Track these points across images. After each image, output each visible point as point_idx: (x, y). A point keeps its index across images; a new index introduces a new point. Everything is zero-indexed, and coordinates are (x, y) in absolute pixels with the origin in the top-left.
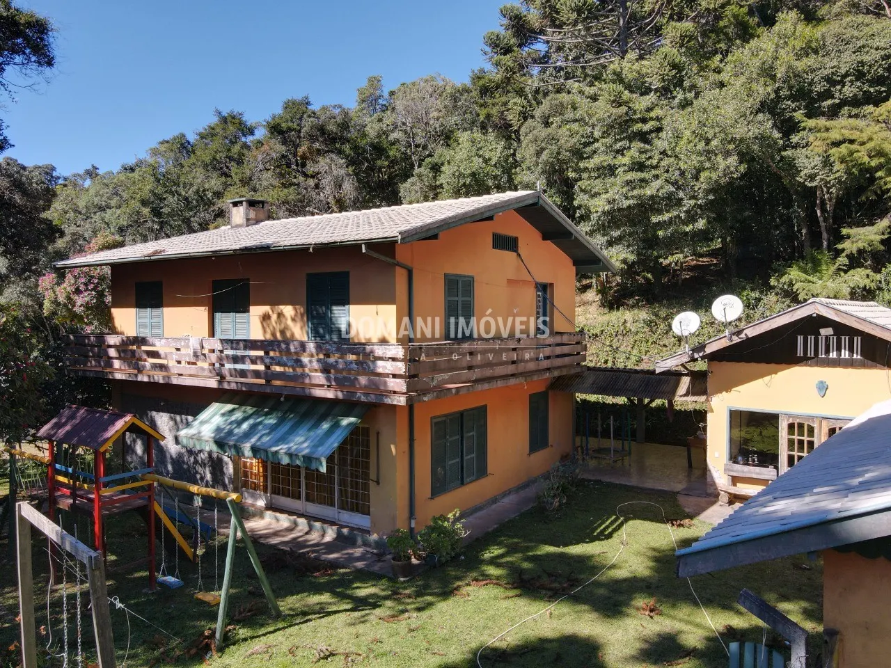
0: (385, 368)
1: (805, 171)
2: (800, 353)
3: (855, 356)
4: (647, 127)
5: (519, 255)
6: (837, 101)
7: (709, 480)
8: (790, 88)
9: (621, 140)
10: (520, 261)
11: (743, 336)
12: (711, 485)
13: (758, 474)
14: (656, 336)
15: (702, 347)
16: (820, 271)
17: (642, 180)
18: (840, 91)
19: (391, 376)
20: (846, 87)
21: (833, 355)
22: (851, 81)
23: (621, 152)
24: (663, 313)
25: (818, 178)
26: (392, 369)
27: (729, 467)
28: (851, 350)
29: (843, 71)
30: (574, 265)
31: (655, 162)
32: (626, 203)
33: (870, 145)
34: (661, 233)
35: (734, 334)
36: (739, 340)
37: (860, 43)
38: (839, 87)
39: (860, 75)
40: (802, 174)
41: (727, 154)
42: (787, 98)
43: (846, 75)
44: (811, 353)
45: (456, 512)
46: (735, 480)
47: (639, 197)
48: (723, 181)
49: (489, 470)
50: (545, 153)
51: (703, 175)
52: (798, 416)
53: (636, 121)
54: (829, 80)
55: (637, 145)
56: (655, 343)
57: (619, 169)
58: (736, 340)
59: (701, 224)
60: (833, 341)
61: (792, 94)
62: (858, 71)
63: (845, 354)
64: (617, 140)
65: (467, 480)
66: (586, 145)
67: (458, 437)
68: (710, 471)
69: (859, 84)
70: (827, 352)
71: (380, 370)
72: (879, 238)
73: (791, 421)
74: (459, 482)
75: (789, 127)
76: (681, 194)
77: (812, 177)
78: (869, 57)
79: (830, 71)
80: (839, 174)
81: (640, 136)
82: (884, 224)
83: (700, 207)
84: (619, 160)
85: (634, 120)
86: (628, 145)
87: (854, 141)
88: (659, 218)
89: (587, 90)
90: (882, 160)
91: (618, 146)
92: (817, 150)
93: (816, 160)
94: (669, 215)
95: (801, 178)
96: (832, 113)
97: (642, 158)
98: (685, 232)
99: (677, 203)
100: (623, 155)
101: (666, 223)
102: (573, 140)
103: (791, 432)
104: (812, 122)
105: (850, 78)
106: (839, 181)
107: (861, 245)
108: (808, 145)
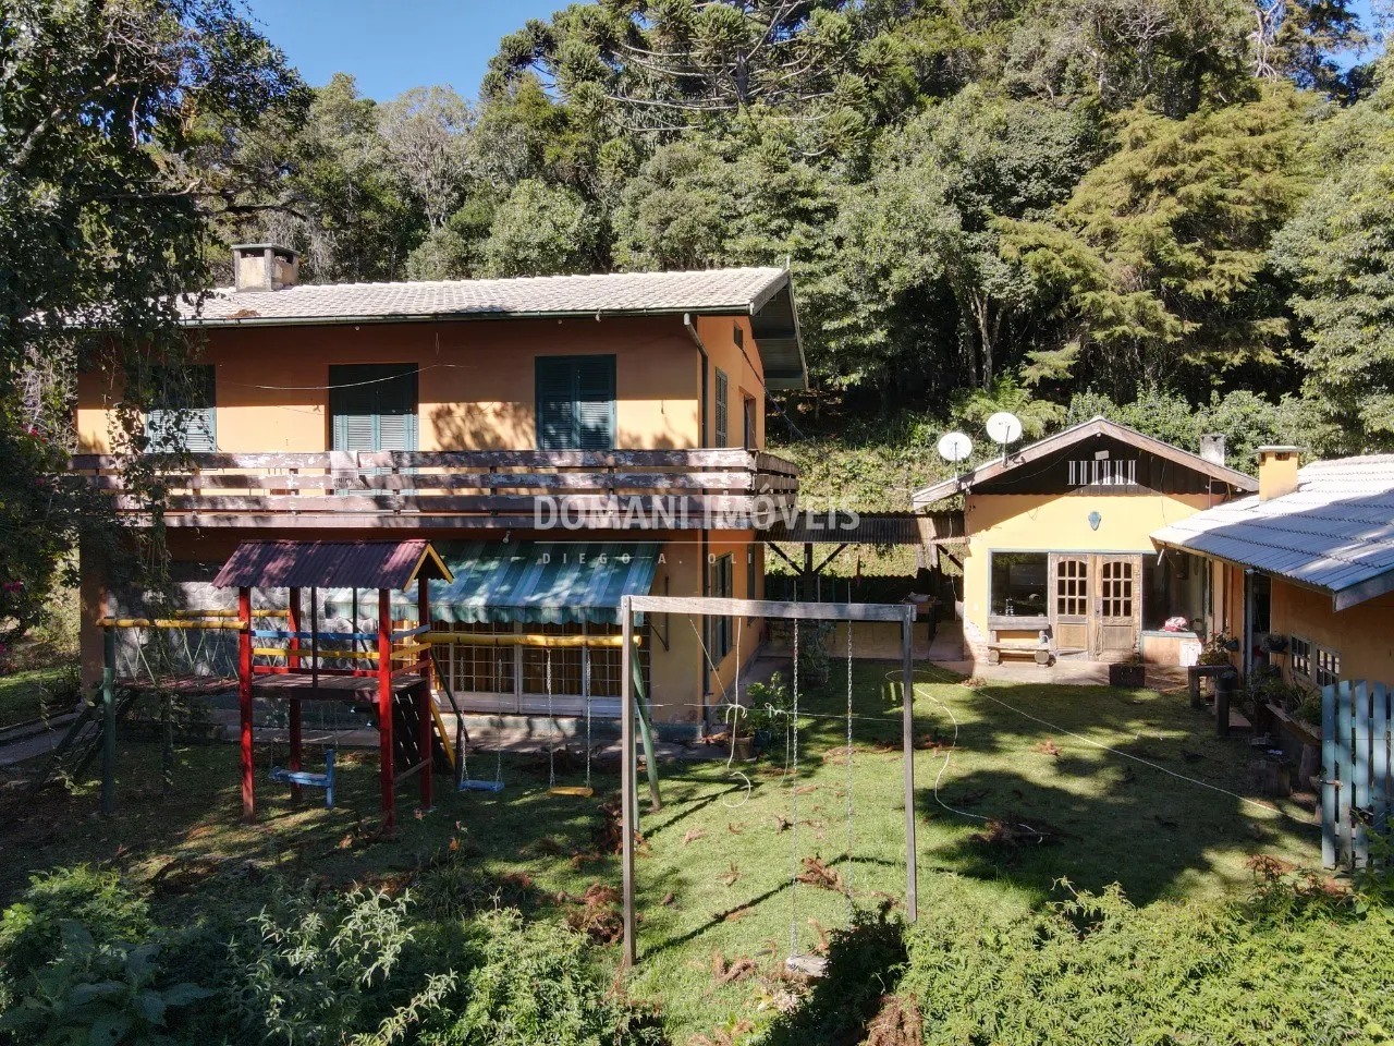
1: (991, 280)
2: (1071, 481)
3: (1129, 483)
4: (813, 205)
5: (744, 354)
6: (1022, 199)
7: (966, 639)
9: (778, 216)
10: (746, 363)
11: (1019, 461)
13: (1029, 624)
15: (971, 475)
17: (811, 274)
18: (1026, 187)
20: (1032, 184)
21: (1107, 481)
22: (1037, 178)
23: (778, 233)
25: (1007, 288)
27: (992, 620)
28: (1125, 476)
29: (1030, 166)
30: (764, 377)
31: (827, 252)
33: (1066, 254)
34: (833, 346)
35: (1010, 458)
36: (1016, 466)
37: (1043, 133)
38: (1024, 183)
39: (1046, 173)
40: (988, 283)
41: (924, 250)
42: (972, 186)
43: (1032, 170)
44: (1083, 481)
48: (918, 282)
50: (673, 224)
51: (895, 275)
52: (1072, 553)
53: (803, 194)
54: (1015, 172)
55: (800, 227)
57: (779, 256)
58: (1012, 465)
59: (879, 336)
60: (1107, 466)
62: (1045, 167)
63: (1119, 480)
64: (771, 219)
66: (728, 218)
69: (1044, 182)
70: (1101, 478)
72: (1066, 364)
73: (1062, 560)
75: (973, 223)
76: (856, 297)
77: (1000, 288)
78: (1054, 153)
79: (1016, 163)
80: (1031, 286)
81: (805, 215)
82: (1073, 347)
83: (875, 313)
84: (776, 244)
85: (796, 193)
86: (787, 224)
87: (1047, 247)
88: (835, 325)
89: (715, 145)
90: (1080, 272)
91: (774, 225)
92: (1009, 255)
93: (1005, 268)
94: (847, 321)
95: (987, 286)
96: (1017, 212)
97: (809, 244)
98: (863, 346)
99: (850, 307)
100: (780, 238)
101: (840, 332)
102: (712, 211)
103: (1061, 572)
104: (1002, 221)
105: (1035, 174)
106: (1030, 294)
107: (1048, 373)
108: (995, 249)
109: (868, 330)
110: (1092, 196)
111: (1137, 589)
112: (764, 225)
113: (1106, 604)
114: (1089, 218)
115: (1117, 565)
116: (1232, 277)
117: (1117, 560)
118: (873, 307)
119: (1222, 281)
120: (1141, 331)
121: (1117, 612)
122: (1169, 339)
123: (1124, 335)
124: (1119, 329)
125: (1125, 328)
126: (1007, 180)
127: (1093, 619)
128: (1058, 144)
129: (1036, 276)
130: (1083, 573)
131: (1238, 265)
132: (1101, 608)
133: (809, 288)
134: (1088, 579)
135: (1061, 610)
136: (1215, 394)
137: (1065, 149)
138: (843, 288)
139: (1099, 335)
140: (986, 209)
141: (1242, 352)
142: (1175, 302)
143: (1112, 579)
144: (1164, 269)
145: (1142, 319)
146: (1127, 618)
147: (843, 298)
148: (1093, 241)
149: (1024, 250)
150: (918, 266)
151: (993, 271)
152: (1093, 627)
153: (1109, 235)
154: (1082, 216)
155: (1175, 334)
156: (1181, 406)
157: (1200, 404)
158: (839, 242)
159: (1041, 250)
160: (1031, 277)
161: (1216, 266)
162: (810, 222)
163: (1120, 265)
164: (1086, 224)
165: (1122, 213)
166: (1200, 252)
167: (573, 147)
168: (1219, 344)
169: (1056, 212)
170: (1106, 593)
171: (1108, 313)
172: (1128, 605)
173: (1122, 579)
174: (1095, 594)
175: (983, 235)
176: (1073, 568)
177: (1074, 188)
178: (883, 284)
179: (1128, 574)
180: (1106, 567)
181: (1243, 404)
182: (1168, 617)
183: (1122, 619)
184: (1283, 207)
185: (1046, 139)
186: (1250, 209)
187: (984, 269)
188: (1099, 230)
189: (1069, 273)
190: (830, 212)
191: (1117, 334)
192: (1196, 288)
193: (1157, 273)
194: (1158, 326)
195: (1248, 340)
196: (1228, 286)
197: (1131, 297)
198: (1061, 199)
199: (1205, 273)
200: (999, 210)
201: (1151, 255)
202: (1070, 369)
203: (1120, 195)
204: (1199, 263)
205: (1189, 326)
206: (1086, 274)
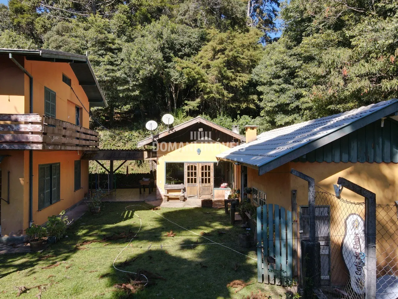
0: (26, 128)
1: (174, 77)
2: (192, 138)
3: (209, 139)
4: (114, 47)
5: (72, 88)
6: (183, 53)
7: (157, 193)
8: (169, 45)
9: (101, 50)
10: (72, 91)
11: (174, 131)
12: (158, 195)
13: (177, 187)
14: (115, 142)
15: (158, 136)
16: (178, 117)
17: (113, 70)
18: (184, 50)
19: (31, 133)
20: (186, 49)
21: (202, 139)
22: (187, 47)
23: (102, 55)
24: (117, 132)
25: (178, 80)
26: (32, 129)
27: (166, 186)
28: (208, 137)
29: (185, 43)
30: (89, 101)
31: (119, 63)
32: (106, 78)
33: (195, 71)
34: (121, 95)
35: (171, 130)
36: (172, 132)
37: (189, 34)
38: (184, 48)
39: (190, 46)
40: (173, 78)
41: (150, 64)
42: (167, 48)
43: (186, 45)
44: (195, 138)
45: (63, 212)
46: (169, 191)
47: (112, 77)
49: (61, 198)
50: (62, 48)
51: (141, 73)
52: (191, 163)
53: (110, 43)
54: (180, 44)
55: (110, 54)
56: (114, 145)
57: (102, 63)
59: (137, 93)
60: (202, 133)
61: (169, 47)
62: (189, 44)
63: (206, 138)
64: (99, 50)
65: (53, 202)
66: (84, 49)
67: (49, 178)
68: (158, 189)
69: (190, 49)
70: (201, 138)
71: (23, 130)
72: (196, 105)
73: (188, 165)
74: (49, 203)
76: (129, 79)
77: (176, 80)
78: (193, 40)
79: (181, 42)
80: (185, 80)
81: (111, 50)
82: (198, 100)
83: (135, 85)
84: (101, 59)
85: (107, 42)
86: (105, 53)
87: (190, 68)
88: (121, 88)
89: (80, 24)
90: (200, 76)
91: (100, 52)
92: (178, 69)
93: (177, 74)
94: (125, 87)
95: (172, 80)
96: (182, 57)
97: (113, 60)
98: (131, 95)
99: (127, 82)
100: (103, 57)
101: (124, 91)
102: (77, 46)
103: (188, 169)
104: (176, 59)
105: (187, 46)
106: (185, 83)
107: (191, 108)
108: (174, 68)
109: (133, 90)
110: (203, 55)
111: (212, 174)
112: (96, 52)
113: (202, 179)
114: (202, 61)
115: (206, 166)
116: (242, 81)
117: (206, 165)
118: (134, 83)
119: (240, 82)
120: (217, 96)
121: (206, 182)
122: (226, 99)
123: (213, 97)
124: (212, 95)
125: (213, 95)
126: (178, 47)
127: (198, 184)
128: (194, 38)
129: (187, 77)
130: (195, 169)
131: (244, 78)
132: (201, 181)
133: (111, 74)
134: (197, 171)
135: (188, 182)
136: (238, 116)
137: (196, 40)
138: (124, 75)
139: (206, 97)
140: (172, 55)
141: (245, 104)
142: (228, 88)
143: (204, 171)
144: (224, 77)
145: (218, 93)
146: (209, 184)
147: (125, 79)
148: (203, 68)
149: (183, 68)
150: (148, 69)
151: (174, 74)
152: (198, 188)
153: (208, 66)
154: (200, 60)
155: (228, 98)
156: (229, 119)
157: (235, 119)
158: (122, 60)
159: (188, 69)
160: (186, 76)
161: (238, 78)
162: (113, 53)
163: (211, 76)
164: (202, 63)
165: (212, 60)
166: (233, 72)
167: (25, 19)
168: (240, 102)
169: (193, 58)
170: (202, 176)
171: (208, 90)
172: (209, 179)
173: (207, 171)
174: (199, 177)
175: (171, 63)
176: (192, 167)
177: (199, 52)
178: (137, 76)
179: (209, 169)
180: (202, 167)
181: (245, 119)
182: (222, 183)
183: (207, 184)
184: (255, 61)
185: (190, 36)
186: (246, 61)
187: (172, 73)
188: (205, 64)
189: (197, 77)
190: (120, 50)
191: (211, 97)
192: (233, 83)
193: (222, 78)
194: (223, 95)
195: (247, 101)
196: (241, 84)
197: (215, 86)
198: (194, 54)
199: (235, 79)
200: (176, 55)
201: (220, 72)
202: (198, 107)
203: (210, 54)
204: (233, 77)
205: (231, 95)
206: (202, 77)
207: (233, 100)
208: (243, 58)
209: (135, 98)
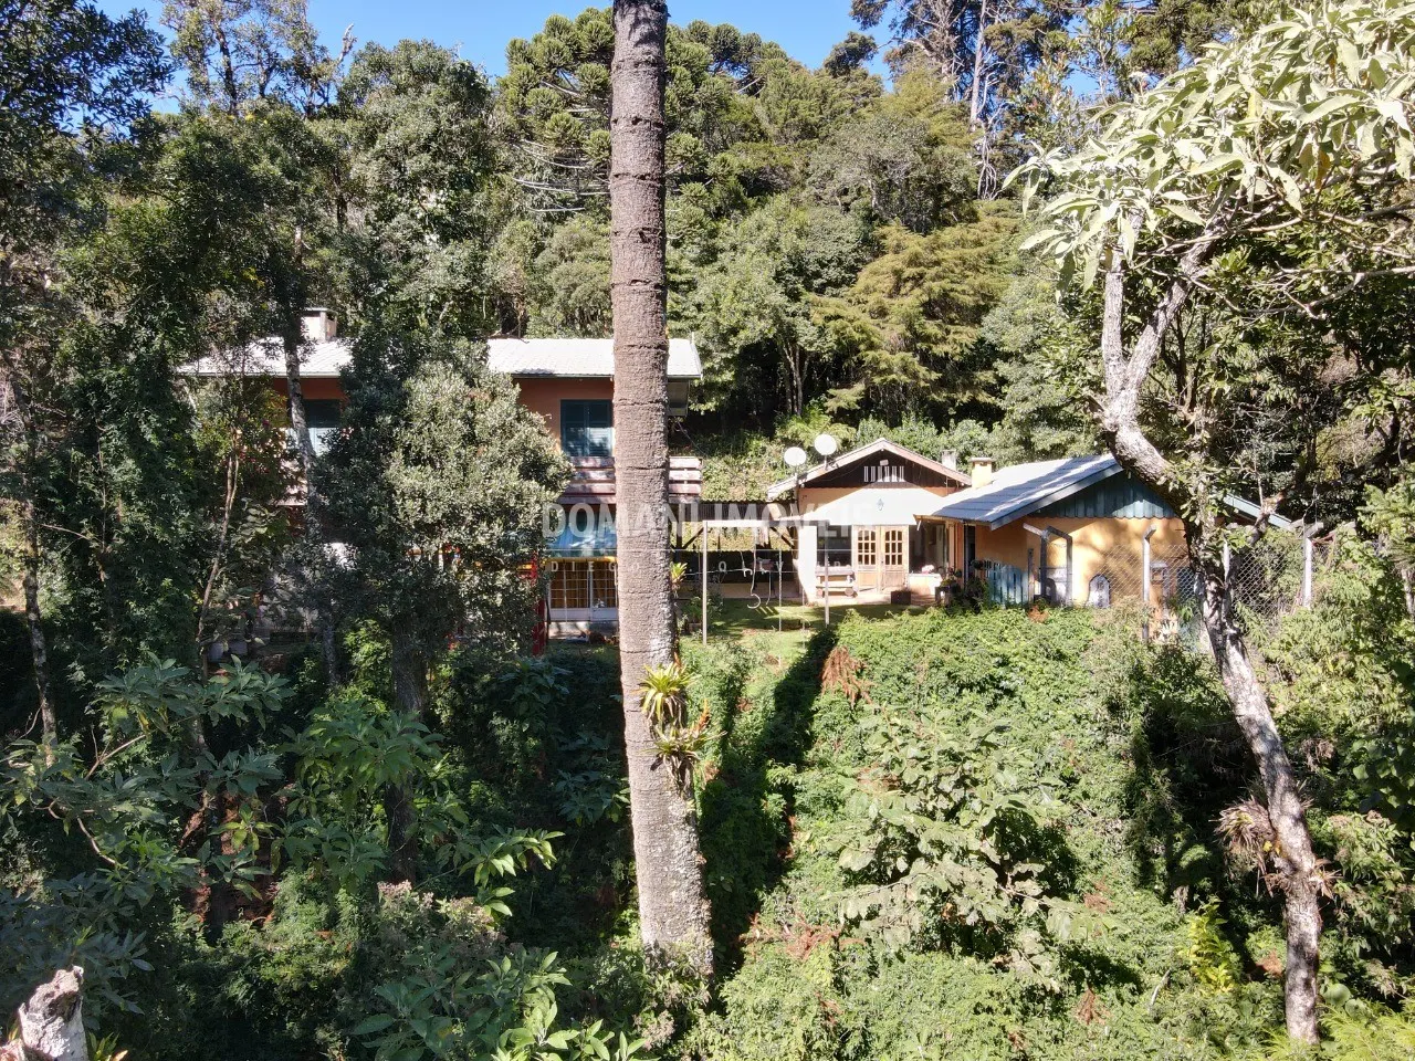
1: (804, 338)
2: (866, 479)
3: (900, 480)
6: (824, 281)
8: (793, 264)
11: (835, 466)
13: (839, 571)
15: (804, 476)
16: (809, 422)
17: (681, 330)
18: (827, 272)
20: (831, 271)
21: (887, 480)
22: (834, 266)
25: (815, 344)
27: (818, 570)
28: (898, 476)
29: (829, 258)
33: (856, 323)
35: (830, 464)
36: (833, 469)
37: (837, 234)
40: (802, 339)
41: (761, 317)
42: (790, 271)
43: (831, 261)
44: (873, 479)
46: (822, 579)
48: (757, 339)
50: (578, 288)
51: (741, 334)
52: (865, 526)
54: (819, 262)
58: (831, 469)
59: (728, 376)
60: (887, 469)
61: (793, 269)
62: (840, 259)
63: (894, 479)
69: (839, 269)
70: (883, 477)
72: (855, 398)
73: (862, 530)
75: (792, 296)
77: (810, 343)
78: (845, 249)
79: (820, 255)
80: (832, 344)
81: (675, 286)
82: (860, 387)
83: (726, 360)
87: (843, 318)
89: (602, 228)
90: (864, 336)
92: (817, 321)
93: (814, 330)
94: (707, 365)
95: (801, 342)
96: (820, 291)
97: (678, 308)
98: (717, 382)
99: (707, 354)
102: (606, 280)
103: (860, 537)
104: (812, 296)
105: (833, 264)
106: (831, 350)
107: (843, 404)
108: (807, 316)
109: (720, 372)
110: (870, 282)
111: (906, 548)
113: (887, 557)
114: (869, 298)
115: (894, 533)
116: (961, 344)
117: (893, 529)
118: (724, 355)
119: (956, 346)
120: (904, 378)
121: (893, 562)
122: (922, 384)
123: (894, 381)
124: (890, 377)
125: (894, 376)
127: (879, 567)
129: (835, 337)
130: (873, 538)
131: (964, 336)
132: (884, 560)
134: (877, 542)
135: (860, 562)
136: (952, 421)
137: (852, 246)
138: (704, 342)
139: (877, 380)
140: (801, 287)
141: (968, 393)
142: (925, 359)
143: (891, 542)
144: (918, 337)
145: (905, 370)
146: (900, 566)
147: (703, 348)
148: (872, 315)
149: (827, 319)
150: (757, 329)
151: (806, 333)
152: (880, 572)
154: (864, 296)
155: (925, 381)
156: (931, 429)
157: (943, 429)
158: (699, 307)
159: (839, 320)
160: (832, 337)
161: (951, 336)
162: (677, 291)
163: (890, 333)
164: (867, 302)
165: (891, 296)
166: (939, 326)
168: (954, 389)
169: (847, 292)
170: (887, 550)
171: (883, 366)
172: (900, 558)
173: (897, 542)
174: (881, 551)
175: (799, 305)
176: (867, 535)
177: (859, 274)
178: (733, 340)
179: (900, 538)
180: (887, 534)
181: (970, 428)
182: (924, 564)
183: (897, 566)
184: (992, 298)
185: (839, 239)
186: (971, 298)
187: (800, 329)
188: (876, 307)
189: (857, 336)
190: (692, 285)
191: (889, 380)
192: (939, 350)
193: (914, 340)
194: (915, 375)
195: (972, 385)
196: (958, 350)
197: (899, 356)
198: (849, 282)
199: (944, 340)
200: (809, 288)
201: (910, 327)
202: (858, 402)
203: (888, 283)
204: (940, 334)
205: (934, 376)
206: (869, 338)
207: (940, 384)
208: (964, 292)
209: (724, 387)
